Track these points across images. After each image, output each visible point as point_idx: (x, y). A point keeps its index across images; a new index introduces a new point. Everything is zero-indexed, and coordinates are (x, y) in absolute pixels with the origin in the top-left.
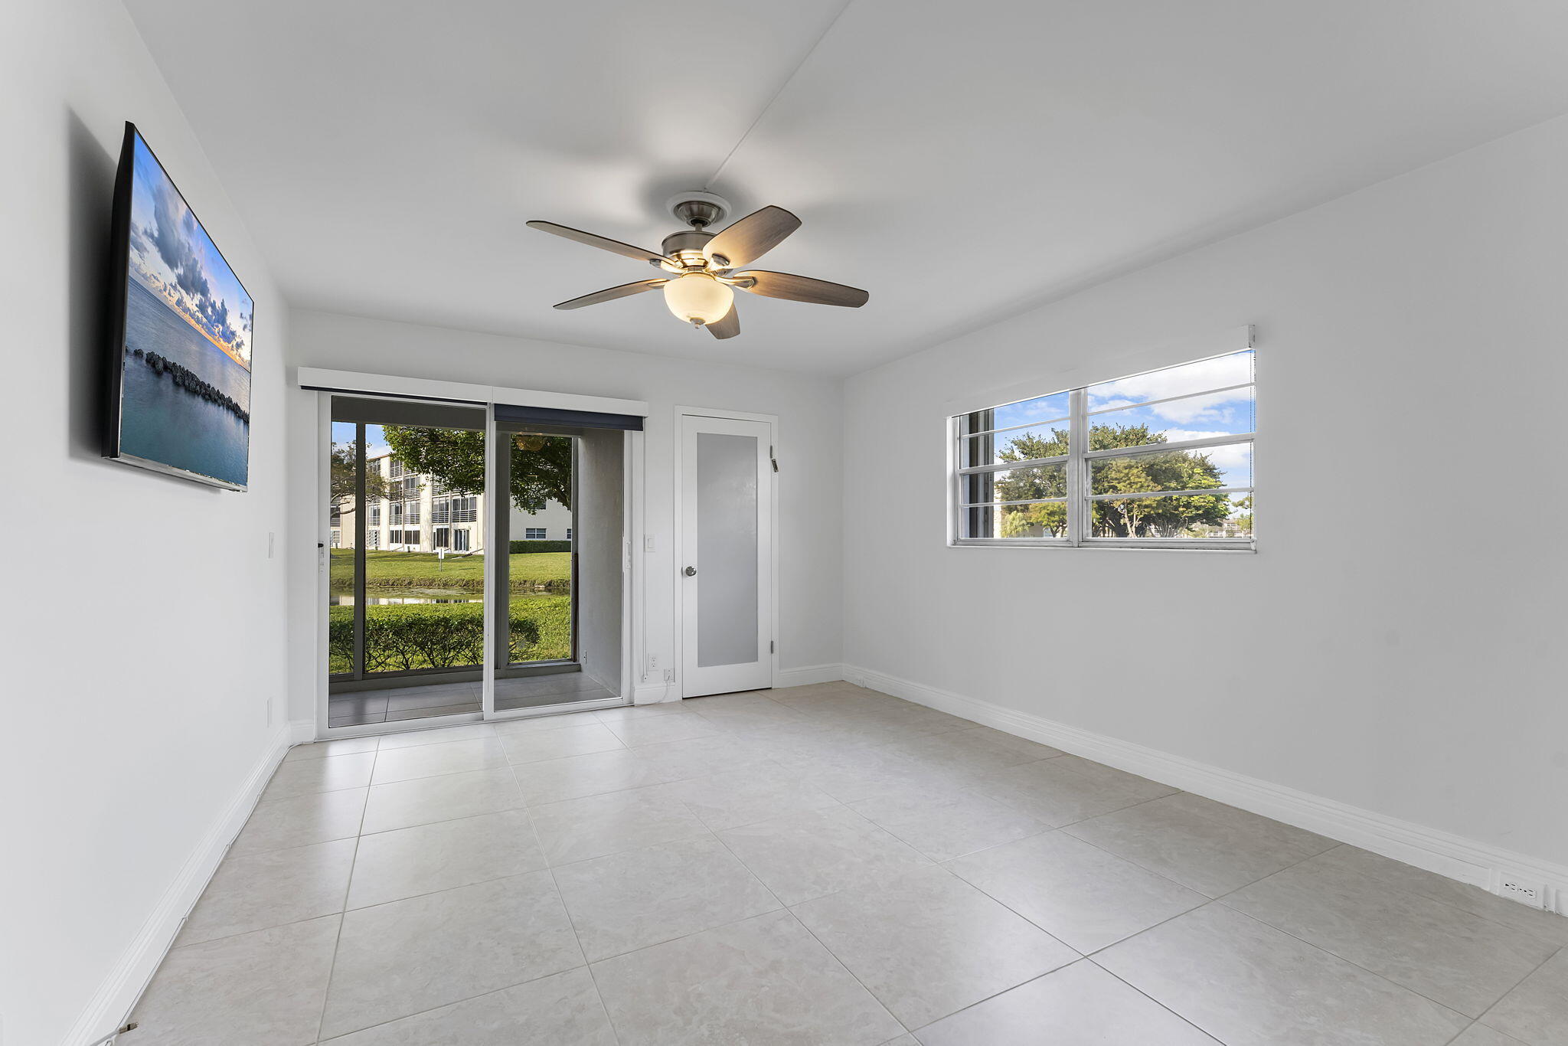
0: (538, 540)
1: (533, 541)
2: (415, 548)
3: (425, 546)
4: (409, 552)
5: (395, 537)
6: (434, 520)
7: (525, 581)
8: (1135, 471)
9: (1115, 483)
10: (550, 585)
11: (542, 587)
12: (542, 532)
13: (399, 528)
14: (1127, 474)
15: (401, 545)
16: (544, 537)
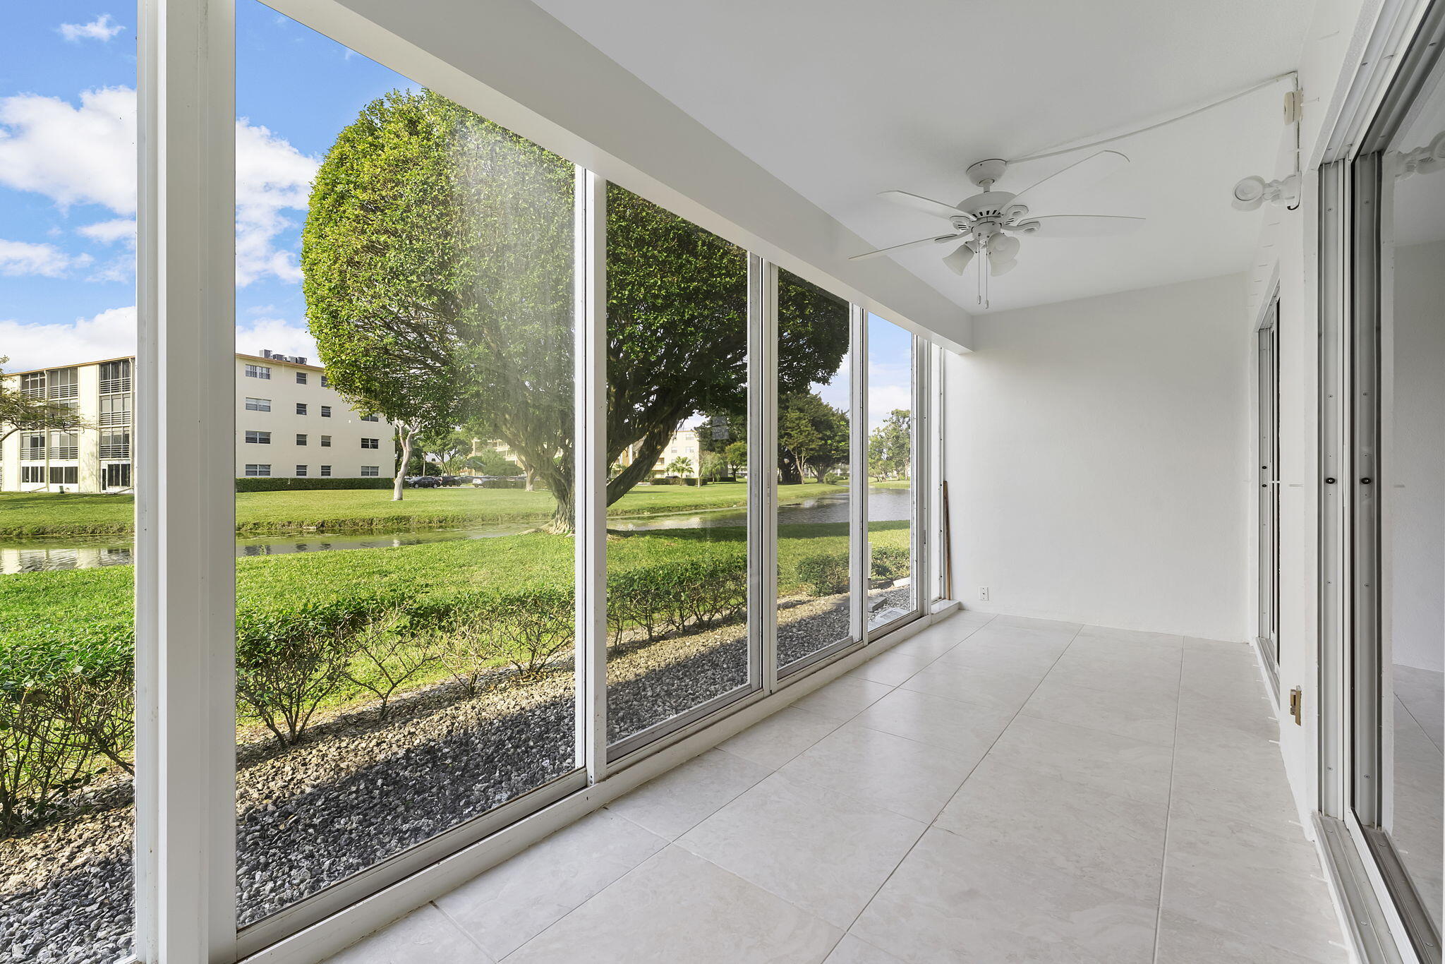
0: (261, 477)
1: (256, 480)
2: (72, 488)
3: (88, 483)
4: (62, 492)
5: (30, 475)
6: (103, 453)
7: (290, 523)
8: (804, 422)
9: (789, 431)
10: (322, 526)
11: (313, 528)
12: (266, 469)
13: (38, 463)
14: (798, 424)
15: (44, 484)
16: (268, 473)
